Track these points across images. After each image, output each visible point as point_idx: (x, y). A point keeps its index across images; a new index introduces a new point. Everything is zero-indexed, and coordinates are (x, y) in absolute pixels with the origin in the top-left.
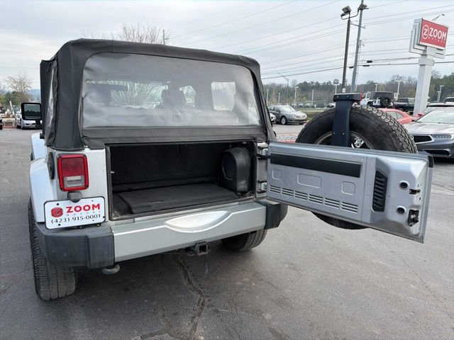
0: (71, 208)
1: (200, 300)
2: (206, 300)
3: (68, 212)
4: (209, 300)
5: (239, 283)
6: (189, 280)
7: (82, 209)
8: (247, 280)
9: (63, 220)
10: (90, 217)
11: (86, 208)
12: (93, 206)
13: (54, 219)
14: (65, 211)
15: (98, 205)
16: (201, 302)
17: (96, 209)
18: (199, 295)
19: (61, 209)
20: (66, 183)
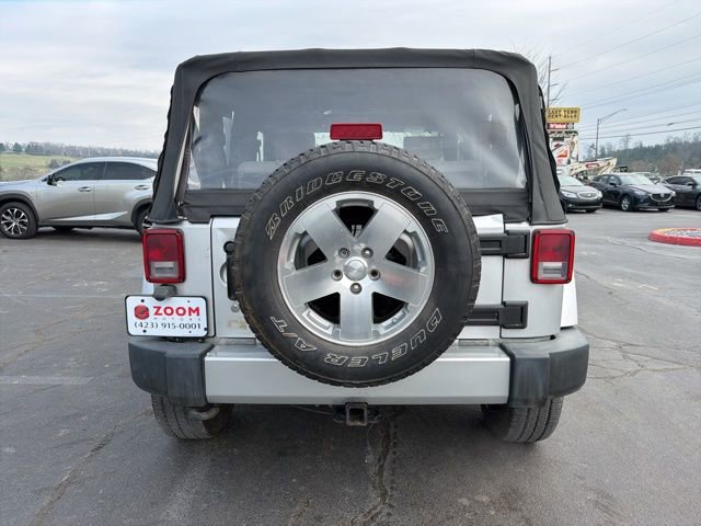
0: (159, 308)
1: (375, 508)
2: (386, 511)
3: (156, 314)
4: (389, 514)
5: (465, 501)
6: (381, 467)
7: (175, 313)
8: (485, 499)
9: (150, 325)
10: (185, 326)
11: (181, 311)
12: (190, 309)
13: (139, 321)
14: (152, 311)
15: (197, 309)
16: (374, 512)
17: (194, 315)
18: (379, 499)
19: (147, 309)
20: (153, 271)
